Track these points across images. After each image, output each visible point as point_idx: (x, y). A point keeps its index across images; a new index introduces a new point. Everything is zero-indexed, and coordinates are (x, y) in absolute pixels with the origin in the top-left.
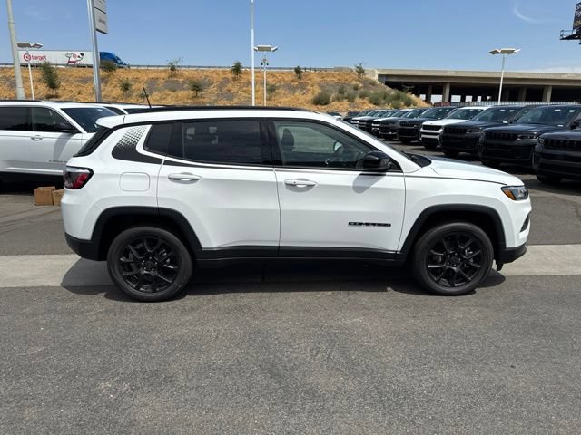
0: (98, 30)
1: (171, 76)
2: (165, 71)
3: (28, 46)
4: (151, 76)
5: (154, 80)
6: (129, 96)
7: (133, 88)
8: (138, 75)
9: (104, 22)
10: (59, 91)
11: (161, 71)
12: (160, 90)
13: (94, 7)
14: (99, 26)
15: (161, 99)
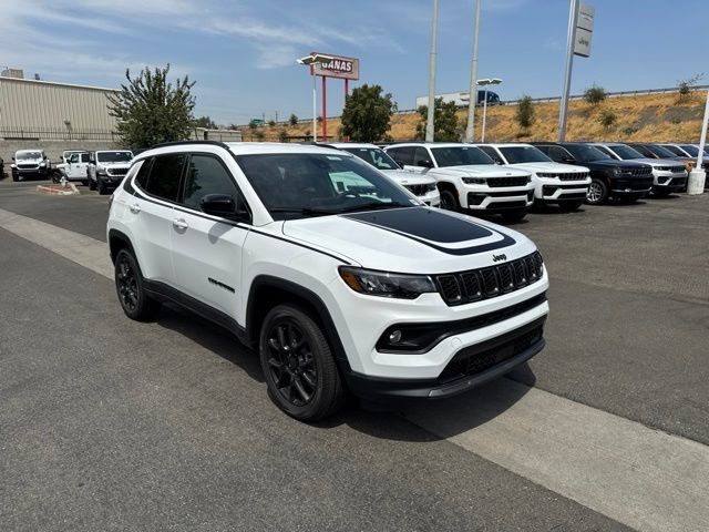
0: (576, 54)
1: (679, 102)
2: (674, 95)
3: (487, 82)
4: (649, 104)
5: (653, 109)
6: (611, 131)
7: (619, 121)
8: (632, 104)
9: (587, 43)
10: (532, 129)
11: (668, 96)
12: (655, 123)
13: (576, 27)
14: (580, 48)
15: (654, 134)
